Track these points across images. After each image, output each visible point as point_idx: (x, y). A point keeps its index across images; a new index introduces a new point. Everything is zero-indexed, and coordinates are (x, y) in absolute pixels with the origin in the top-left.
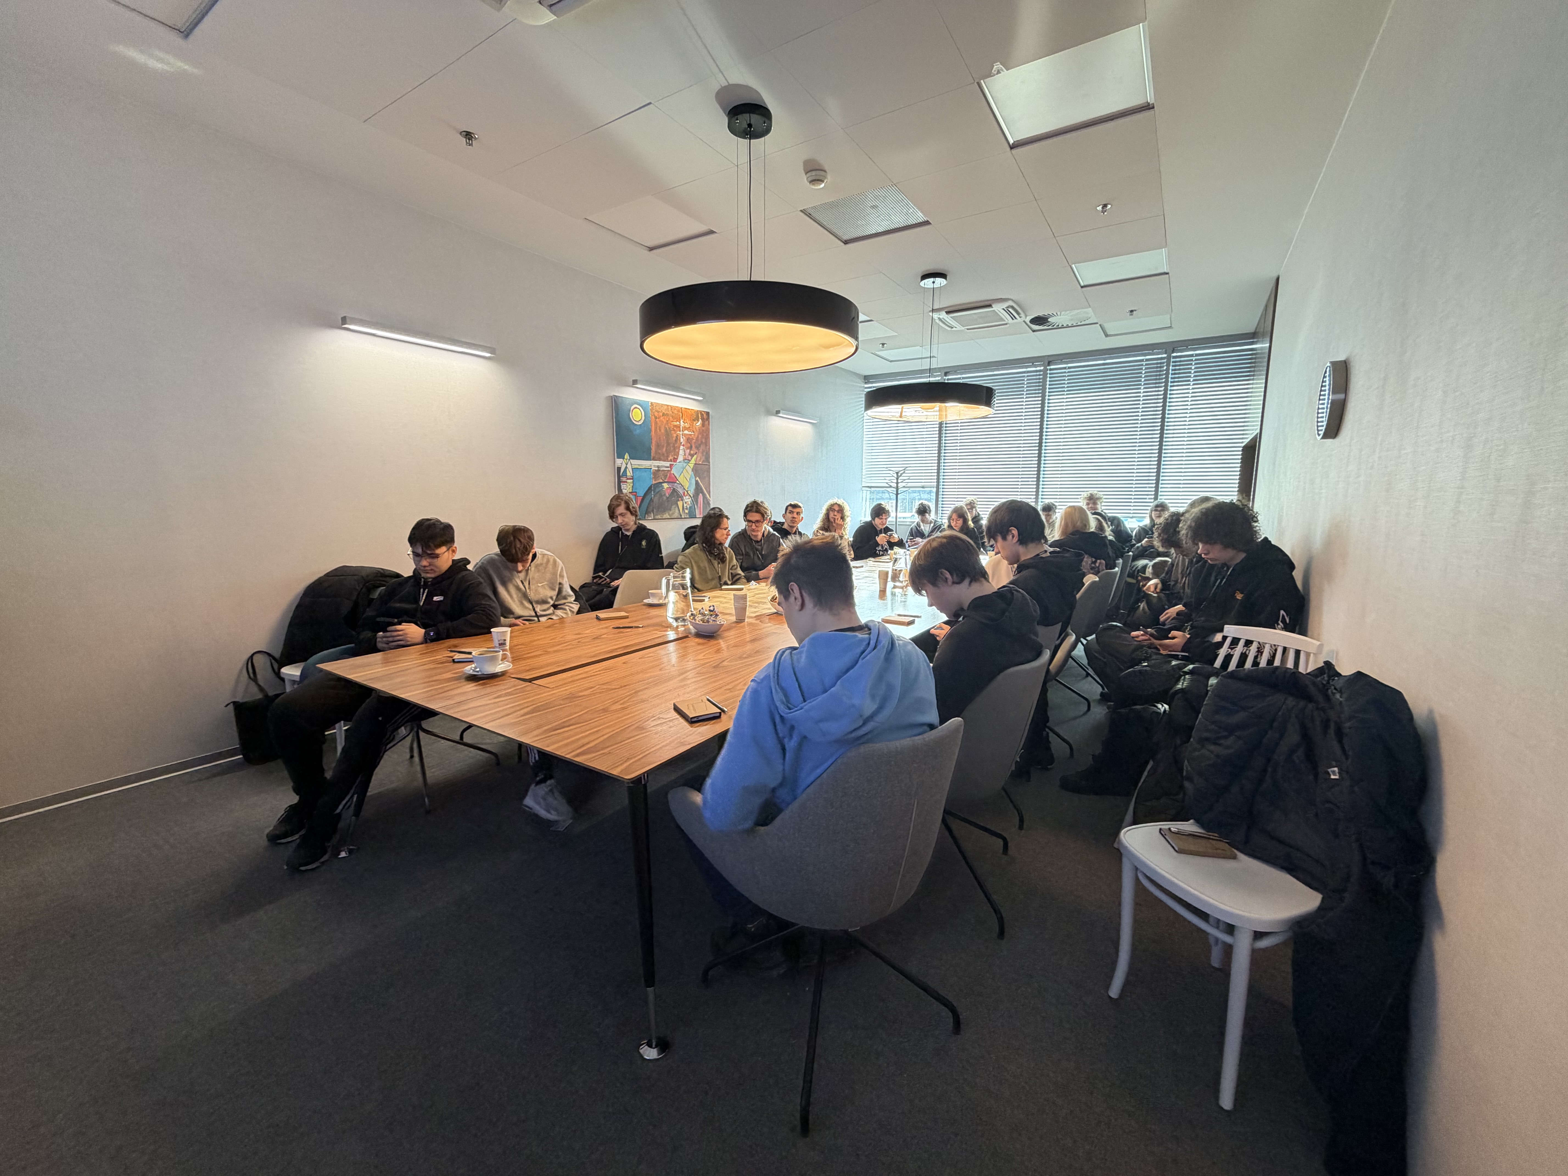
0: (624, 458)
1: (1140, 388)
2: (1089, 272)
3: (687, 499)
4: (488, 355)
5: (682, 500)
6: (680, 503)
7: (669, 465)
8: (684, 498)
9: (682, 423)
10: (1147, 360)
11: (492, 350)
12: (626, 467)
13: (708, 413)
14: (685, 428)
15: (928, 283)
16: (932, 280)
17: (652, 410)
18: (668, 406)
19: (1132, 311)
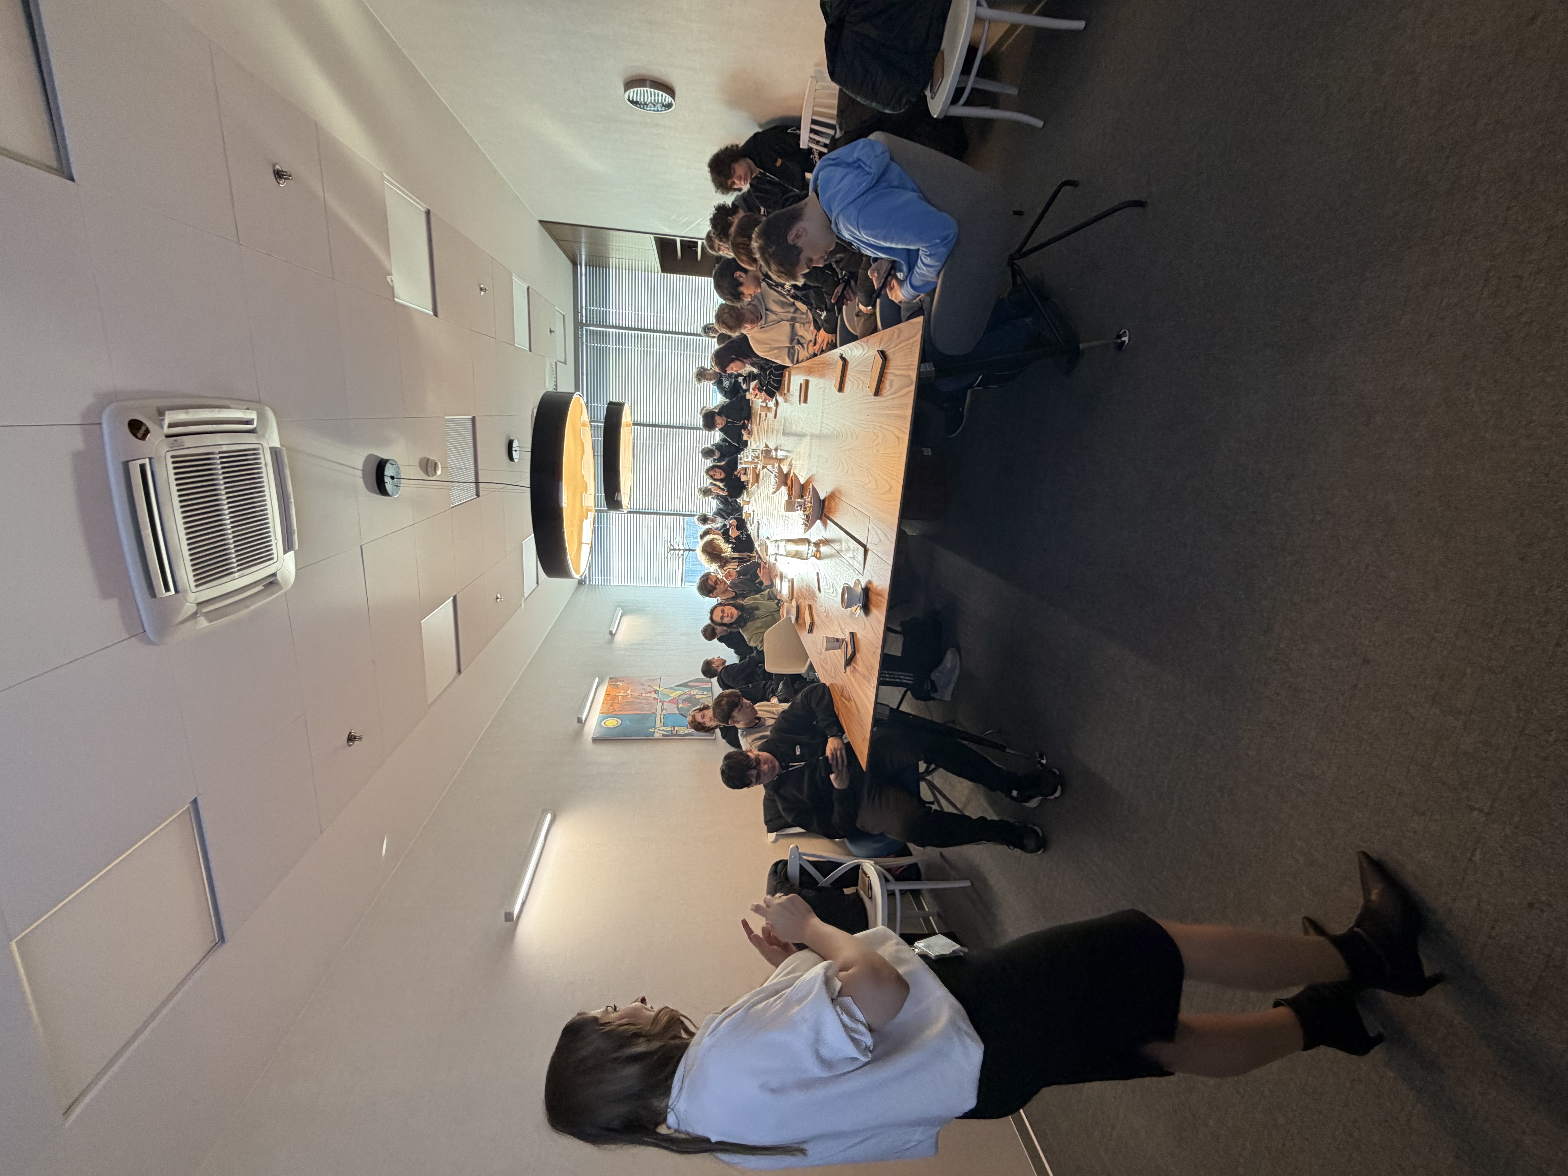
0: (654, 732)
1: (609, 348)
2: (521, 340)
3: (694, 692)
4: (549, 817)
5: (695, 695)
6: (697, 697)
7: (661, 704)
8: (692, 694)
9: (620, 694)
10: (587, 342)
11: (544, 812)
12: (663, 730)
13: (611, 678)
14: (625, 692)
15: (515, 455)
16: (514, 453)
17: (607, 714)
18: (603, 703)
19: (551, 331)
